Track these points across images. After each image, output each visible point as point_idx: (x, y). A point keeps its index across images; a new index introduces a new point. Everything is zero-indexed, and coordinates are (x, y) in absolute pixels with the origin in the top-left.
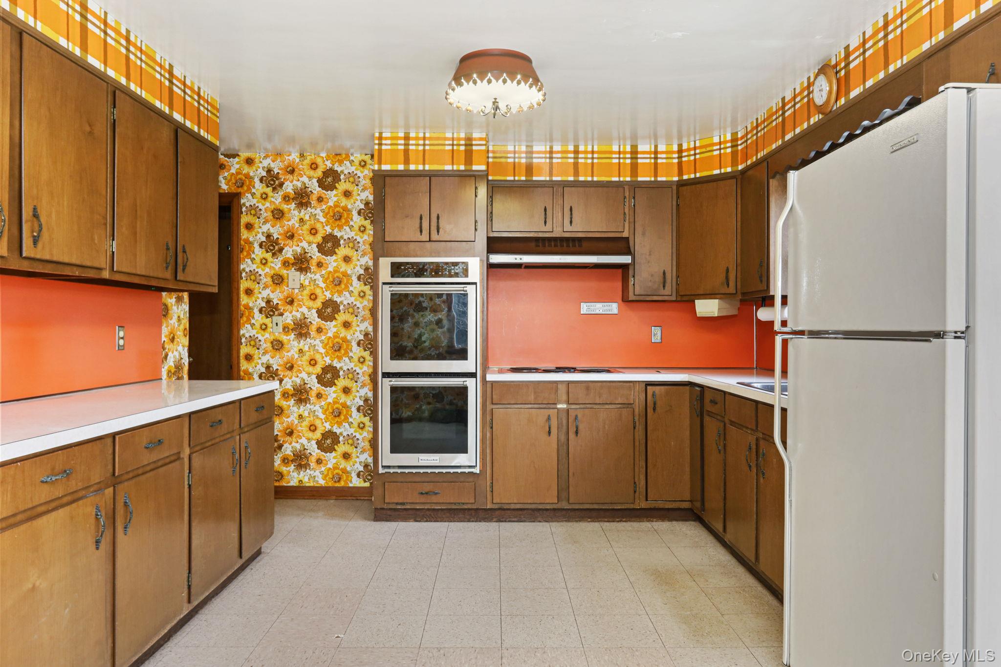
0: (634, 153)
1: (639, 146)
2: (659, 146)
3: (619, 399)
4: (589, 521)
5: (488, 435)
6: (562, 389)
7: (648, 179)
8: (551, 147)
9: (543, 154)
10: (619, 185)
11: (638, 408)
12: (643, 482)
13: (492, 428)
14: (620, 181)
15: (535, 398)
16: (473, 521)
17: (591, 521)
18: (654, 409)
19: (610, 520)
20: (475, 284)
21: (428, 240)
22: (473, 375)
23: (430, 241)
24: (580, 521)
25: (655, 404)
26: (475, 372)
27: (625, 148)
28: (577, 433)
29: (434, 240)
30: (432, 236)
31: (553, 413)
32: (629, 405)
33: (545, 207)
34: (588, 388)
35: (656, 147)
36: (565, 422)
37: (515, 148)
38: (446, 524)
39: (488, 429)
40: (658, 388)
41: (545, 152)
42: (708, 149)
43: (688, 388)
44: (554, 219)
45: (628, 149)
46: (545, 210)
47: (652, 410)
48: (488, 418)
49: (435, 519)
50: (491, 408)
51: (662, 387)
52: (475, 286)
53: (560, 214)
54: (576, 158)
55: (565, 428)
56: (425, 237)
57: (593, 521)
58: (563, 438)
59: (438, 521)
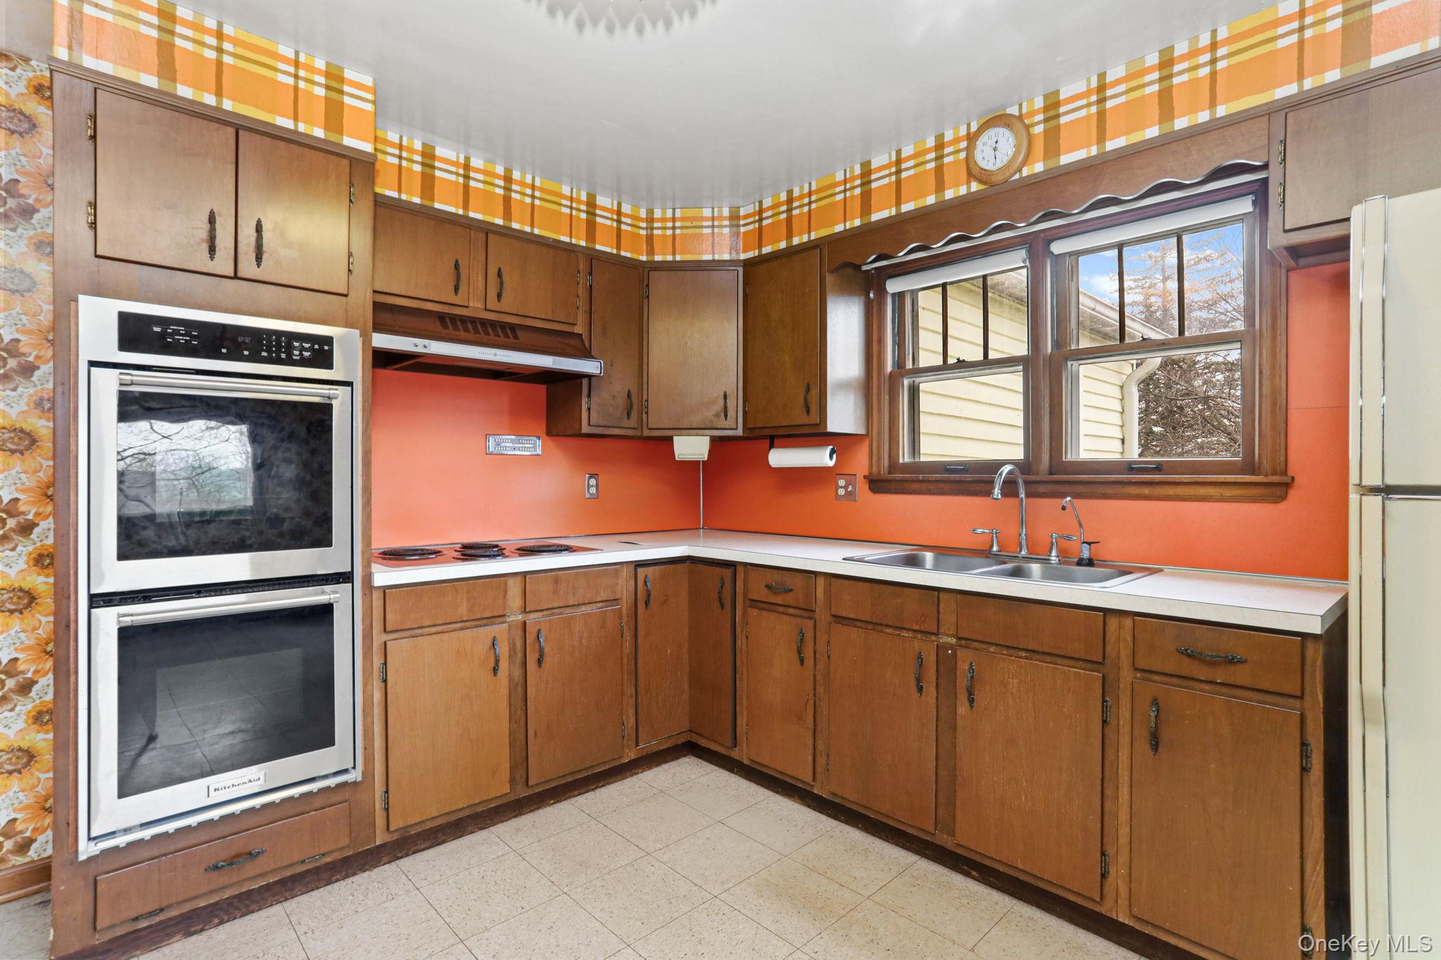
0: (591, 205)
1: (597, 197)
2: (623, 204)
3: (602, 592)
4: (552, 804)
5: (377, 696)
6: (514, 588)
7: (608, 250)
8: (467, 159)
9: (452, 165)
10: (570, 249)
11: (625, 606)
12: (632, 719)
13: (385, 681)
14: (570, 244)
15: (470, 610)
16: (337, 881)
17: (554, 803)
18: (646, 604)
19: (582, 791)
20: (350, 384)
21: (232, 274)
22: (346, 577)
23: (236, 277)
24: (538, 809)
25: (648, 594)
26: (350, 570)
27: (578, 193)
28: (540, 661)
29: (247, 276)
30: (240, 265)
31: (498, 630)
32: (615, 600)
33: (457, 261)
34: (556, 581)
35: (619, 205)
36: (519, 645)
37: (401, 137)
38: (277, 909)
39: (377, 683)
40: (651, 569)
41: (456, 164)
42: (695, 224)
43: (686, 565)
44: (471, 286)
45: (584, 197)
46: (457, 266)
47: (644, 605)
48: (377, 661)
49: (244, 910)
50: (383, 641)
51: (657, 568)
52: (350, 388)
53: (480, 278)
54: (508, 189)
55: (520, 655)
56: (223, 264)
57: (558, 802)
58: (517, 673)
59: (252, 912)
